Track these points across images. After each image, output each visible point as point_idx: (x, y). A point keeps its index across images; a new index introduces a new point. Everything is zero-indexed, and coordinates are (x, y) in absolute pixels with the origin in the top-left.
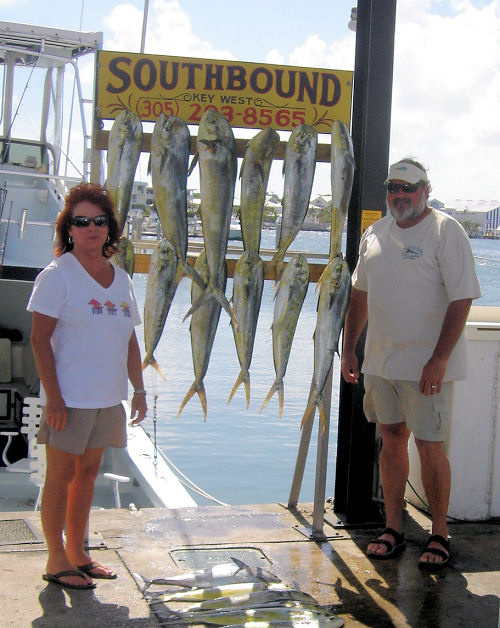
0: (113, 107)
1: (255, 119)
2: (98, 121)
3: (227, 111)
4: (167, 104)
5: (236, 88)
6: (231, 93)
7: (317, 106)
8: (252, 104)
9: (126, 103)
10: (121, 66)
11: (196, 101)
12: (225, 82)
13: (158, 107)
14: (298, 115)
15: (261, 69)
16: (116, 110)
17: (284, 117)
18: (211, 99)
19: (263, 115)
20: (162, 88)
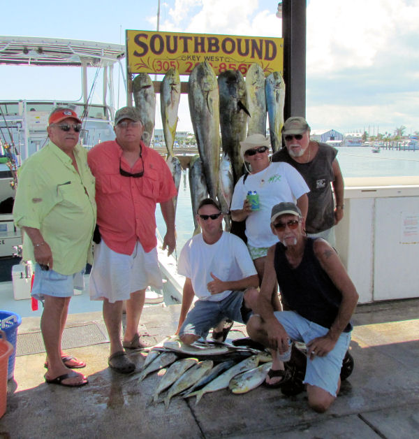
0: (138, 66)
2: (129, 74)
4: (171, 62)
5: (214, 51)
6: (211, 54)
7: (263, 60)
8: (224, 61)
9: (146, 63)
10: (142, 39)
11: (189, 60)
12: (206, 47)
13: (166, 65)
15: (228, 39)
16: (140, 67)
17: (243, 68)
18: (198, 58)
19: (230, 67)
20: (168, 53)
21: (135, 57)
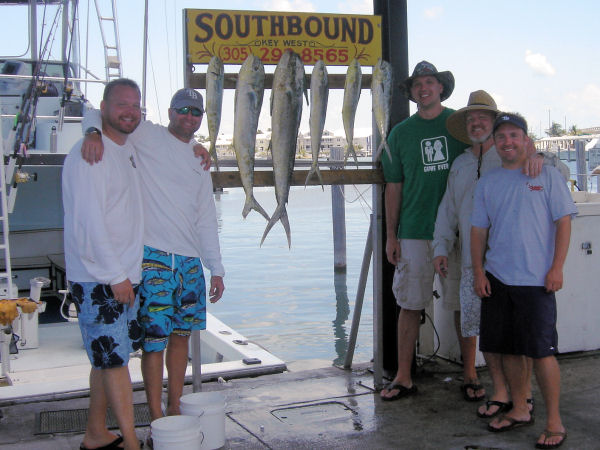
0: (200, 55)
1: (311, 57)
2: (189, 65)
4: (242, 49)
5: (295, 34)
6: (292, 38)
7: (357, 44)
8: (307, 46)
9: (210, 50)
10: (205, 20)
11: (265, 46)
12: (286, 29)
14: (343, 53)
15: (312, 17)
16: (203, 56)
18: (276, 43)
19: (316, 54)
20: (238, 38)
21: (196, 43)
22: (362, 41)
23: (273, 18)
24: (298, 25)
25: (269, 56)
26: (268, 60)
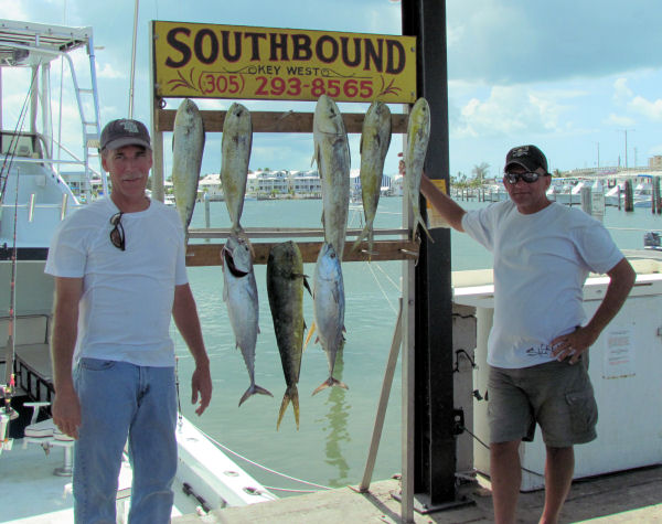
0: (173, 84)
1: (324, 91)
2: (158, 98)
3: (294, 83)
4: (231, 77)
5: (302, 59)
6: (298, 64)
7: (384, 73)
8: (319, 75)
9: (188, 79)
10: (180, 37)
11: (262, 74)
12: (290, 52)
13: (222, 82)
14: (366, 85)
15: (326, 37)
16: (177, 86)
17: (352, 87)
18: (277, 70)
19: (330, 86)
20: (225, 61)
21: (168, 68)
22: (390, 70)
23: (273, 36)
24: (306, 47)
25: (268, 88)
26: (266, 93)
